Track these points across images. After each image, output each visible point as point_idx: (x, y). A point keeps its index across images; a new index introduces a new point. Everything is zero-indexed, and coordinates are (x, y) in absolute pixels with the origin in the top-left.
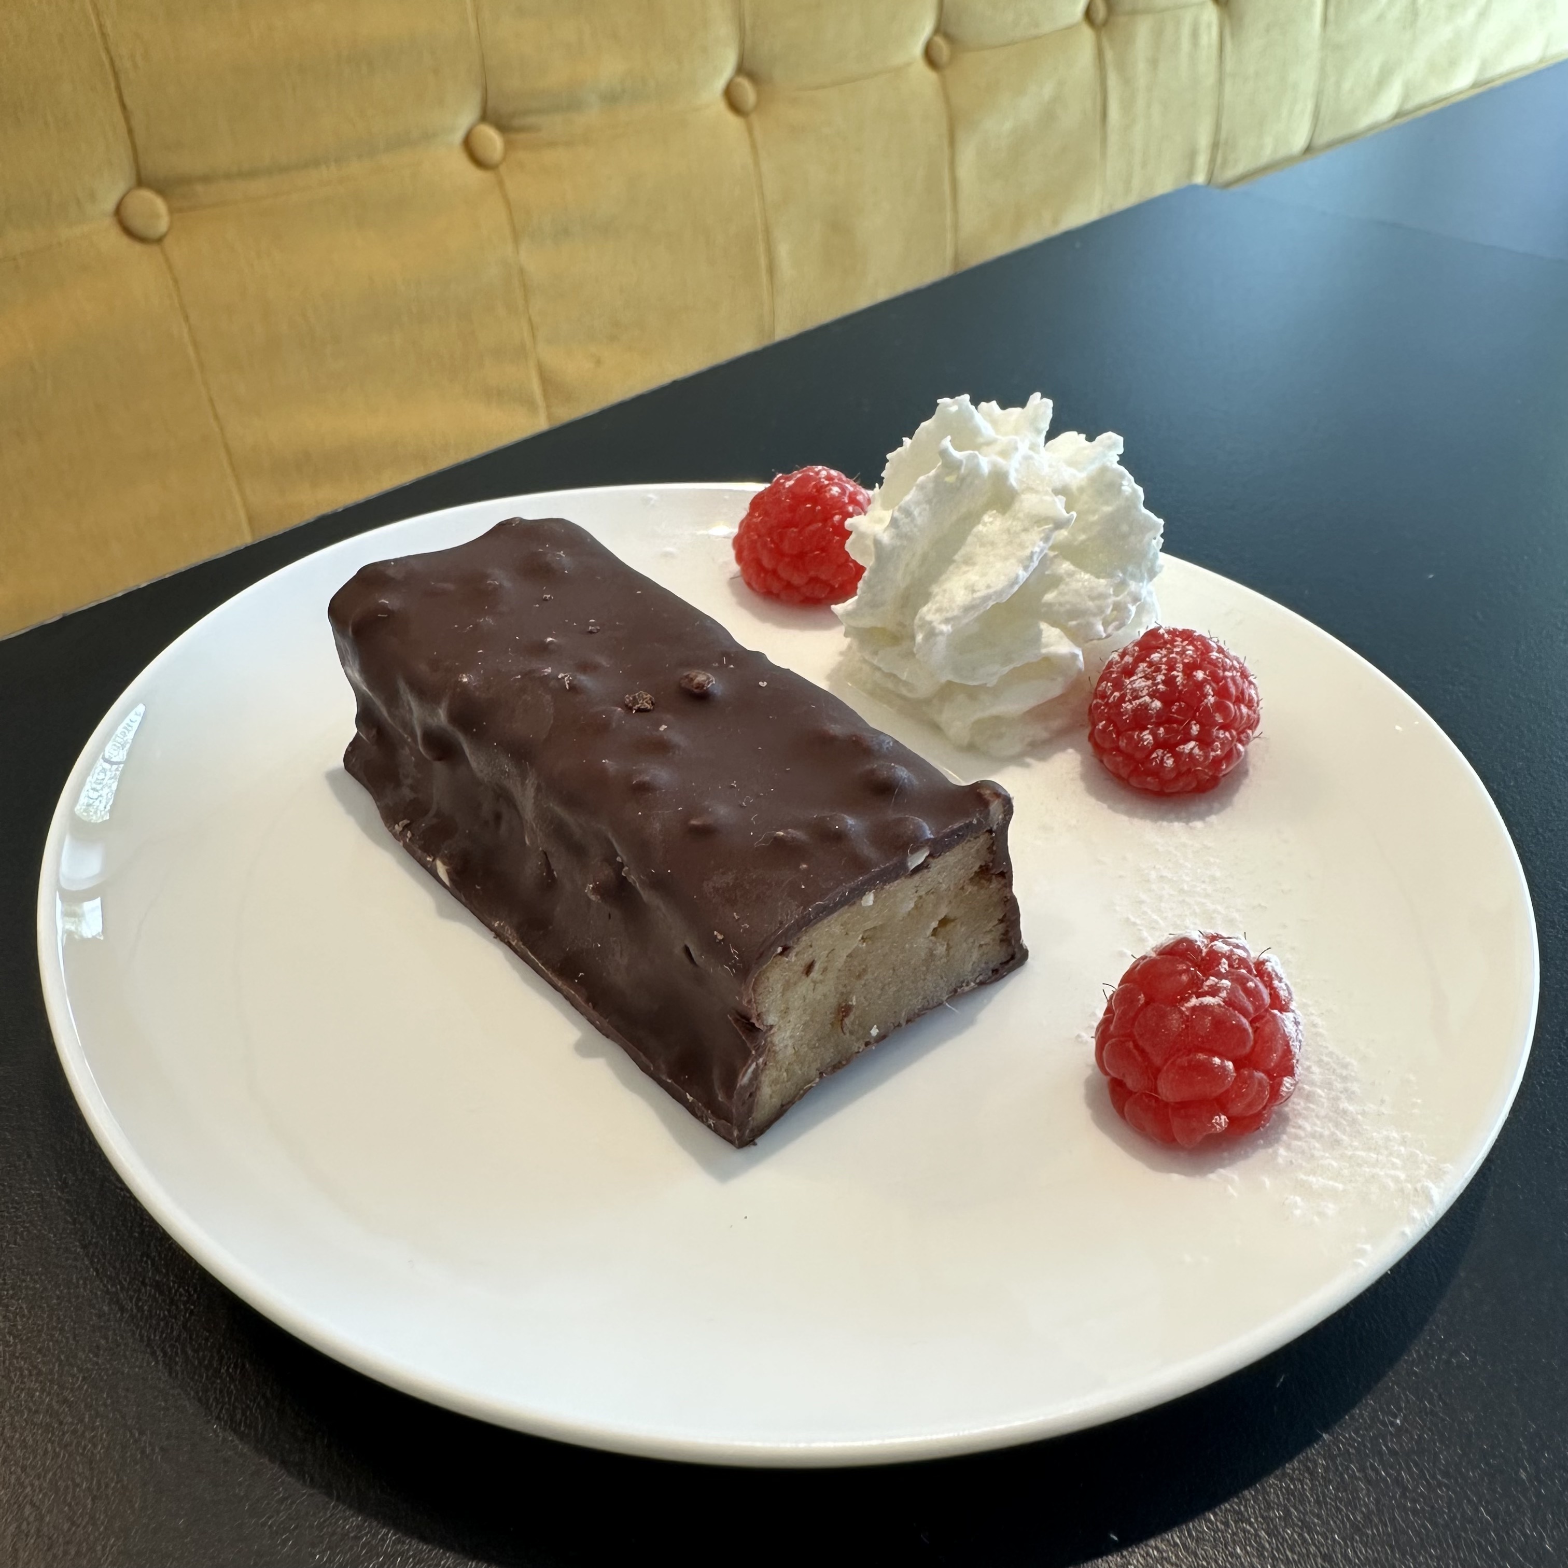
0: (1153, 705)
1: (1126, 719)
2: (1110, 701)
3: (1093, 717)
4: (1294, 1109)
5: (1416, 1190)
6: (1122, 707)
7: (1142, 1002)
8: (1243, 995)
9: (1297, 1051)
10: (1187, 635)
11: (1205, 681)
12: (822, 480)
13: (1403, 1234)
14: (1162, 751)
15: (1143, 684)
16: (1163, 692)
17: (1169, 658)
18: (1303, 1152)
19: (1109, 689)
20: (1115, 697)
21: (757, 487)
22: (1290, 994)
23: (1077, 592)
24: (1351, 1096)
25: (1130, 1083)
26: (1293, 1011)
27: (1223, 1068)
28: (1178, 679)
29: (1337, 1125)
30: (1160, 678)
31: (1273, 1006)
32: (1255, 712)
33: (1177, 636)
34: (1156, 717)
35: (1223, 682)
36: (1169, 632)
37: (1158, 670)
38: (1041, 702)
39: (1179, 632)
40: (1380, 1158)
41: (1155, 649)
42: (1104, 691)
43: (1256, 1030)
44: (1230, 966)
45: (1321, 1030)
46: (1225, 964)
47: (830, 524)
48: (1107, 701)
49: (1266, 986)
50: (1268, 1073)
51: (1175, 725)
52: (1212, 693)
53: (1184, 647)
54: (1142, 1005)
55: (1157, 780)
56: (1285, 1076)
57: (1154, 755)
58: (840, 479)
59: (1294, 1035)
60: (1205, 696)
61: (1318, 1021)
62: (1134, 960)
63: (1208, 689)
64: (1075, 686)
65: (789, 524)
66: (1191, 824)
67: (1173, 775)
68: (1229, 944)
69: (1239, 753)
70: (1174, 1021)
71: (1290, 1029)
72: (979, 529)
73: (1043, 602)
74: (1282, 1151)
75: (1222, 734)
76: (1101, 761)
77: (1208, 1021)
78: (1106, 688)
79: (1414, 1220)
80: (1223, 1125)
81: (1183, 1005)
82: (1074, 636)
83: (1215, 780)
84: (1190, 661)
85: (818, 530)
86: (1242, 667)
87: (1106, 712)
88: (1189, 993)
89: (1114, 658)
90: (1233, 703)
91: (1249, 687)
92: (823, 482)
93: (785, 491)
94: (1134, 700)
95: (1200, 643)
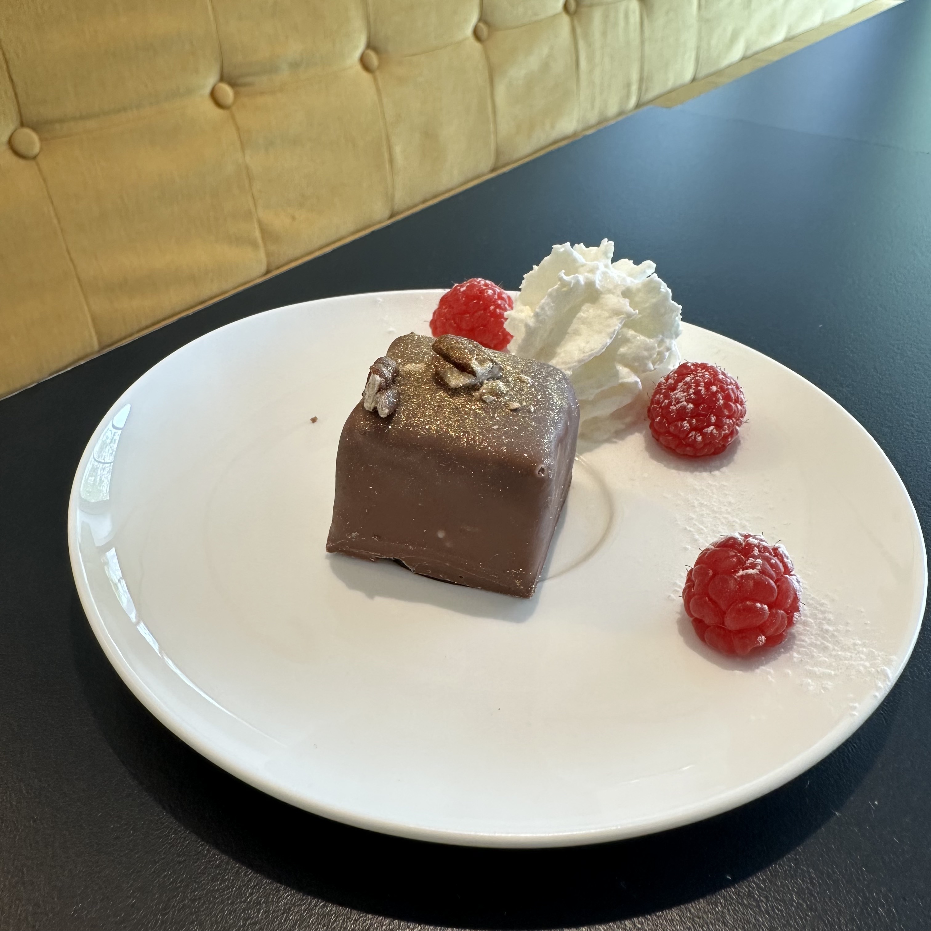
0: (689, 406)
1: (673, 415)
3: (652, 416)
4: (797, 631)
5: (878, 671)
6: (670, 409)
7: (711, 574)
8: (769, 567)
9: (800, 597)
10: (704, 366)
11: (717, 391)
12: (482, 286)
13: (875, 696)
14: (695, 432)
15: (682, 395)
16: (694, 399)
17: (695, 380)
18: (807, 655)
19: (661, 399)
20: (665, 403)
21: (441, 292)
22: (793, 566)
23: (639, 347)
24: (829, 622)
25: (707, 621)
26: (795, 575)
27: (762, 609)
29: (824, 638)
30: (692, 391)
31: (785, 573)
32: (744, 408)
33: (698, 367)
34: (691, 414)
35: (727, 391)
36: (693, 365)
37: (690, 387)
38: (620, 408)
39: (699, 364)
40: (853, 655)
41: (687, 374)
42: (658, 401)
43: (778, 586)
44: (759, 551)
46: (757, 550)
47: (488, 311)
48: (661, 406)
49: (781, 562)
50: (784, 610)
51: (702, 417)
52: (721, 398)
53: (703, 373)
54: (711, 576)
55: (692, 449)
56: (795, 612)
57: (691, 435)
58: (492, 285)
59: (798, 588)
60: (718, 400)
62: (701, 551)
63: (720, 396)
64: (638, 397)
65: (465, 312)
66: (713, 473)
67: (702, 445)
68: (757, 539)
69: (737, 432)
70: (732, 584)
71: (796, 585)
72: (581, 314)
73: (618, 353)
74: (795, 655)
75: (728, 421)
76: (658, 440)
77: (751, 583)
78: (659, 398)
79: (880, 688)
80: (764, 641)
81: (735, 575)
82: (635, 371)
83: (724, 448)
84: (708, 381)
85: (481, 315)
86: (736, 383)
87: (660, 413)
88: (738, 568)
89: (662, 381)
90: (733, 404)
91: (740, 394)
92: (483, 288)
93: (460, 294)
94: (677, 404)
95: (712, 370)
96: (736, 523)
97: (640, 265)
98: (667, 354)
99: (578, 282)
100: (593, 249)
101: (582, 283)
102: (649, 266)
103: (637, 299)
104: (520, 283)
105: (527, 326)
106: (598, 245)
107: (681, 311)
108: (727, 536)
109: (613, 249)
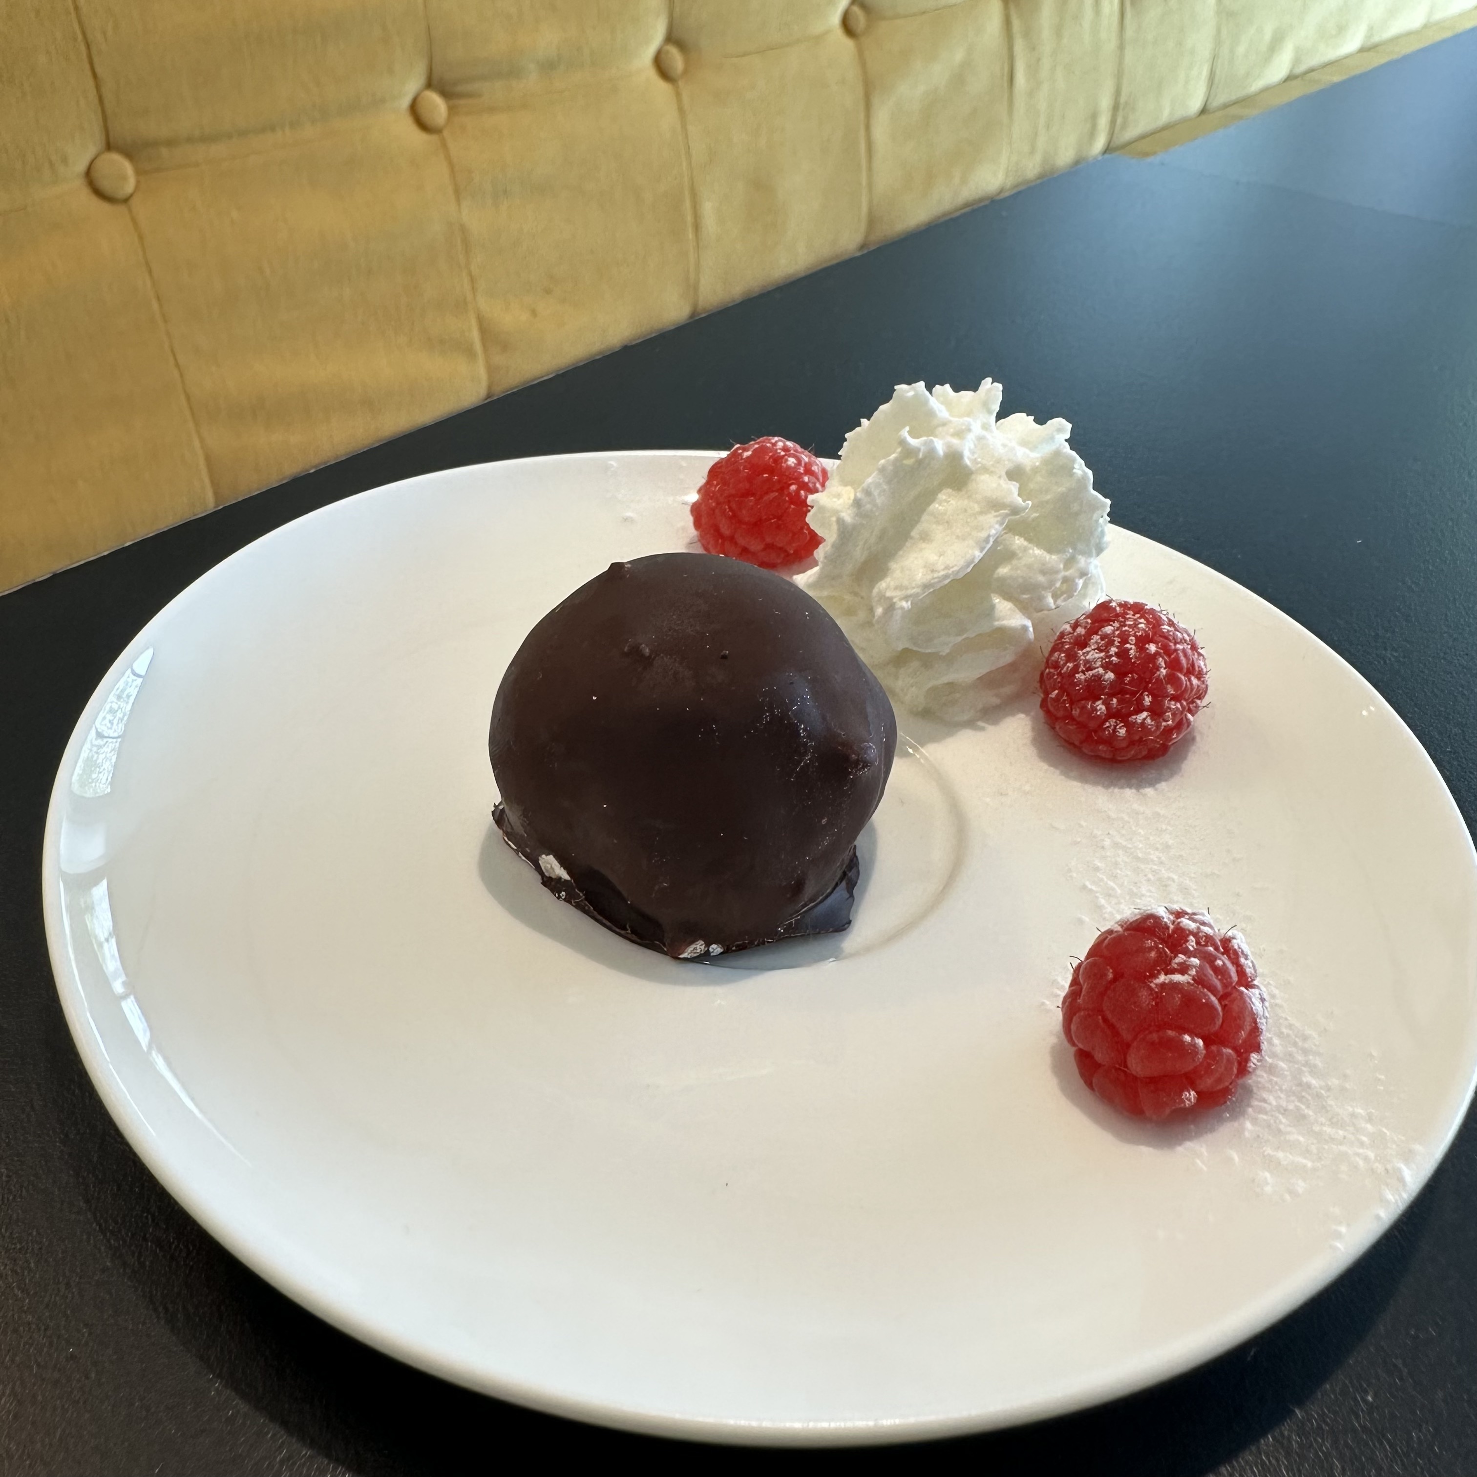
0: (1107, 677)
1: (1081, 689)
2: (1063, 672)
3: (1046, 687)
4: (1255, 1083)
5: (1387, 1170)
6: (1076, 678)
7: (1110, 976)
8: (1212, 973)
9: (1263, 1027)
10: (1138, 608)
11: (1157, 654)
12: (779, 451)
13: (1376, 1217)
14: (1114, 720)
15: (1097, 656)
16: (1116, 664)
17: (1121, 631)
18: (1269, 1126)
19: (1061, 660)
20: (1068, 667)
21: (713, 456)
22: (1255, 971)
23: (1029, 567)
24: (1313, 1070)
25: (1098, 1056)
26: (1258, 987)
27: (1194, 1045)
28: (1132, 652)
29: (1301, 1099)
30: (1113, 650)
31: (1240, 983)
32: (1203, 682)
33: (1129, 609)
34: (1110, 688)
35: (1175, 654)
36: (1120, 605)
37: (1111, 643)
38: (994, 668)
39: (1131, 605)
40: (1347, 1135)
41: (1108, 621)
42: (1057, 662)
43: (1224, 1007)
44: (1198, 943)
45: (1278, 1001)
46: (1193, 941)
47: (786, 492)
48: (1061, 672)
49: (1233, 963)
50: (1234, 1049)
51: (1128, 696)
52: (1164, 666)
53: (1135, 620)
54: (1111, 980)
55: (1109, 748)
56: (1252, 1052)
57: (1107, 724)
58: (796, 451)
59: (1261, 1012)
60: (1158, 668)
61: (1276, 992)
62: (1100, 933)
63: (1161, 661)
64: (1026, 653)
65: (747, 493)
66: (1142, 791)
67: (1125, 745)
68: (1194, 921)
69: (1189, 723)
70: (1144, 998)
71: (1257, 1006)
72: (935, 506)
73: (995, 576)
74: (1248, 1125)
75: (1173, 704)
76: (1053, 728)
77: (1178, 997)
78: (1059, 658)
79: (1388, 1202)
80: (1192, 1100)
81: (1151, 982)
82: (1024, 608)
83: (1164, 749)
84: (1142, 634)
85: (775, 498)
86: (1192, 640)
87: (1059, 682)
88: (1158, 970)
89: (1066, 629)
90: (1184, 675)
91: (1198, 659)
92: (780, 453)
93: (743, 461)
94: (1087, 671)
95: (1151, 616)
96: (1173, 881)
97: (1045, 425)
99: (932, 451)
100: (966, 395)
101: (941, 453)
102: (1060, 428)
103: (1032, 486)
104: (840, 447)
105: (840, 522)
106: (974, 388)
107: (1108, 510)
108: (1145, 911)
109: (1000, 397)
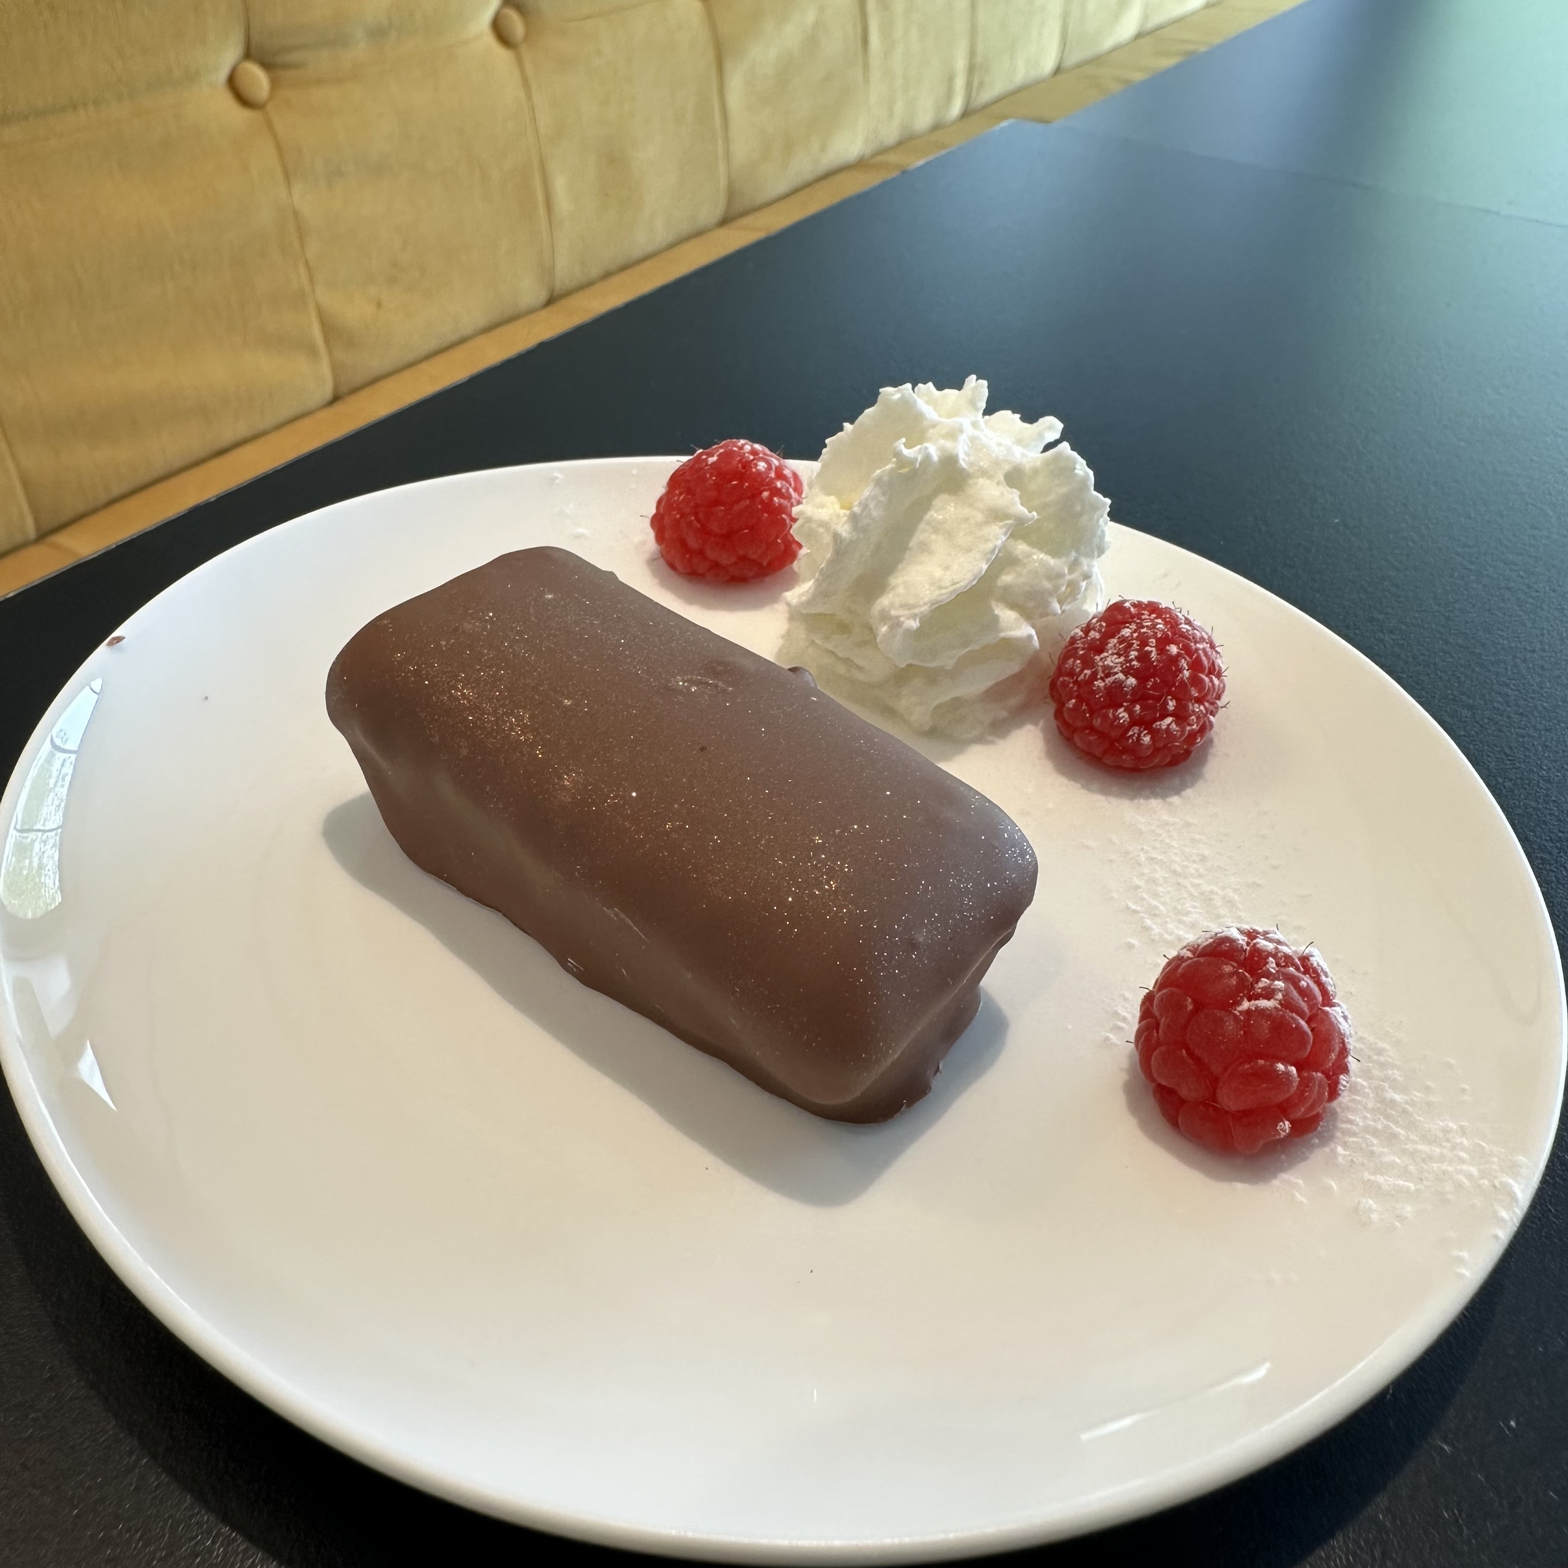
0: (1128, 682)
1: (1101, 697)
2: (1079, 679)
3: (1059, 696)
4: (1343, 1106)
5: (1495, 1187)
6: (1094, 685)
7: (1190, 1007)
8: (1297, 995)
9: (1351, 1047)
10: (1153, 608)
11: (1179, 655)
12: (747, 455)
13: (1496, 1237)
14: (1138, 728)
15: (1116, 661)
16: (1137, 669)
18: (1361, 1149)
19: (1078, 667)
20: (1086, 674)
21: (673, 462)
22: (1335, 988)
23: (1035, 573)
24: (1394, 1085)
25: (1184, 1092)
26: (1339, 1005)
27: (1287, 1074)
28: (1152, 655)
29: (1387, 1117)
30: (1133, 654)
31: (1324, 1005)
32: (1222, 681)
33: (1144, 609)
34: (1132, 695)
35: (1196, 654)
36: (1134, 605)
37: (1130, 646)
38: (1002, 678)
39: (1145, 604)
40: (1445, 1151)
41: (1124, 623)
42: (1072, 669)
43: (1312, 1030)
44: (1278, 965)
46: (1272, 963)
47: (758, 500)
48: (1076, 680)
49: (1316, 984)
50: (1323, 1073)
51: (1150, 701)
52: (1187, 668)
53: (1152, 620)
54: (1191, 1011)
55: (1133, 757)
56: (1342, 1074)
57: (1131, 733)
58: (765, 454)
59: (1348, 1033)
60: (1180, 670)
62: (1167, 960)
63: (1183, 663)
64: (1033, 661)
65: (717, 502)
66: (1170, 800)
67: (1149, 752)
68: (1271, 940)
69: (1211, 723)
70: (1230, 1025)
71: (1344, 1026)
72: (932, 515)
73: (1000, 585)
74: (1340, 1150)
75: (1198, 708)
76: (1069, 740)
77: (1266, 1025)
78: (1072, 665)
79: (1502, 1219)
80: (1287, 1130)
81: (1236, 1010)
82: (1027, 615)
83: (1188, 753)
84: (1162, 635)
85: (746, 508)
86: (1209, 637)
87: (1075, 691)
88: (1240, 996)
89: (1077, 634)
90: (1207, 676)
91: (1216, 658)
92: (748, 457)
93: (708, 467)
94: (1107, 678)
95: (1168, 616)
96: (1216, 894)
97: (1035, 424)
98: (1084, 584)
99: (927, 458)
100: (950, 393)
101: (935, 458)
102: (1051, 426)
103: (1032, 488)
104: (821, 449)
105: (835, 536)
106: (959, 386)
107: (1109, 508)
108: (1214, 932)
109: (985, 393)
